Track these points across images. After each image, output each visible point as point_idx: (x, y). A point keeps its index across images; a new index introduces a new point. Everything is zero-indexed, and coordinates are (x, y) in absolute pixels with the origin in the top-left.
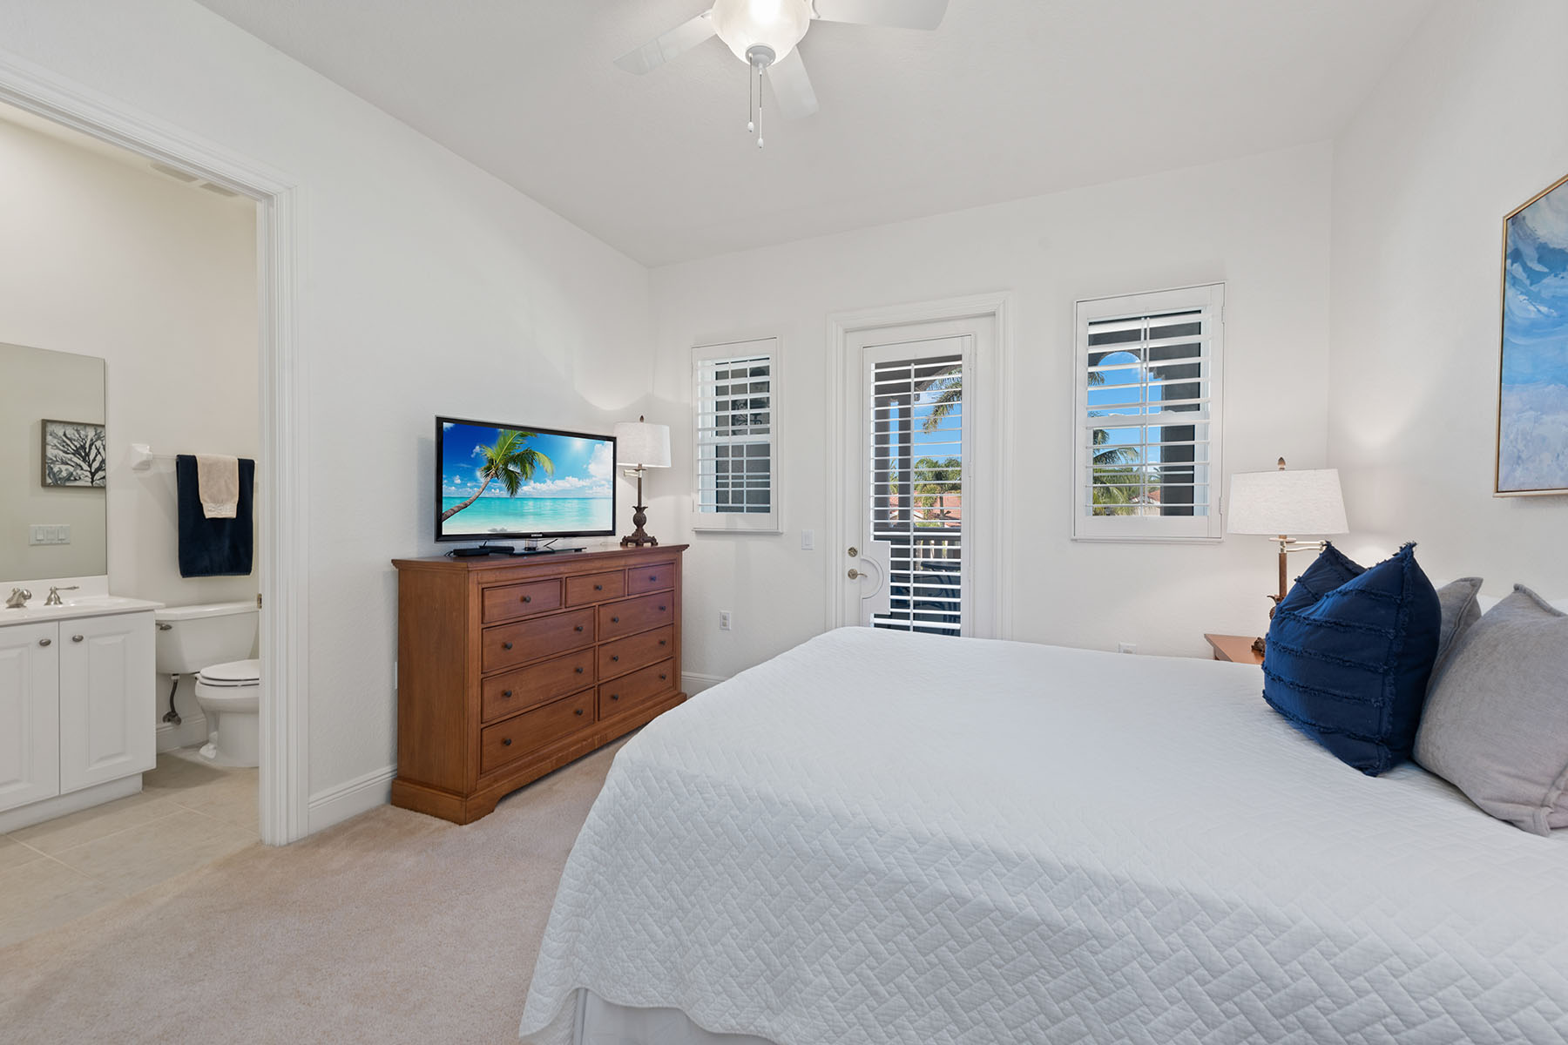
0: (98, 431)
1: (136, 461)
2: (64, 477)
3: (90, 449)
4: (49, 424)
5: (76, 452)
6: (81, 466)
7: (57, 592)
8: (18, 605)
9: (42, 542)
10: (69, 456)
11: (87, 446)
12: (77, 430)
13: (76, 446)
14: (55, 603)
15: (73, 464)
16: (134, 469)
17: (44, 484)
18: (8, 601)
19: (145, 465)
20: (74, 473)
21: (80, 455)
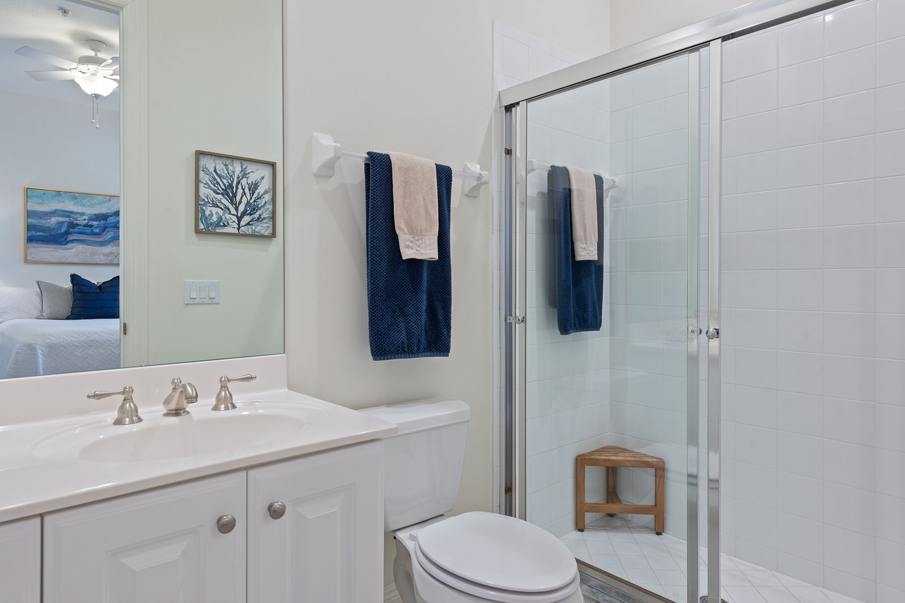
0: (244, 167)
1: (318, 161)
2: (215, 222)
3: (237, 188)
4: (201, 157)
5: (225, 193)
6: (229, 209)
7: (229, 385)
8: (177, 412)
9: (196, 301)
10: (219, 197)
11: (234, 185)
12: (226, 165)
13: (224, 185)
14: (227, 408)
15: (222, 206)
16: (316, 175)
17: (198, 231)
18: (167, 402)
19: (328, 169)
20: (223, 217)
21: (228, 196)
